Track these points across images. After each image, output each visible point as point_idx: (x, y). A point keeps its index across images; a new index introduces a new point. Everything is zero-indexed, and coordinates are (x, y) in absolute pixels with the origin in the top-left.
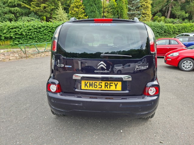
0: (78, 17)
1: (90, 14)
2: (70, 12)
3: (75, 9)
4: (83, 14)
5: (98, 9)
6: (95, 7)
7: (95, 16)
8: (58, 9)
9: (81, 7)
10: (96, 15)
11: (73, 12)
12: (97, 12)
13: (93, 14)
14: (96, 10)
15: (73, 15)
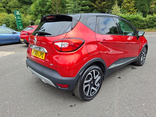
0: (128, 10)
1: (140, 7)
2: (122, 7)
3: (127, 4)
4: (134, 8)
5: (148, 2)
6: (145, 1)
7: (144, 9)
8: (114, 6)
9: (132, 2)
10: (145, 7)
11: (124, 6)
12: (146, 5)
13: (142, 7)
14: (145, 3)
15: (125, 9)
